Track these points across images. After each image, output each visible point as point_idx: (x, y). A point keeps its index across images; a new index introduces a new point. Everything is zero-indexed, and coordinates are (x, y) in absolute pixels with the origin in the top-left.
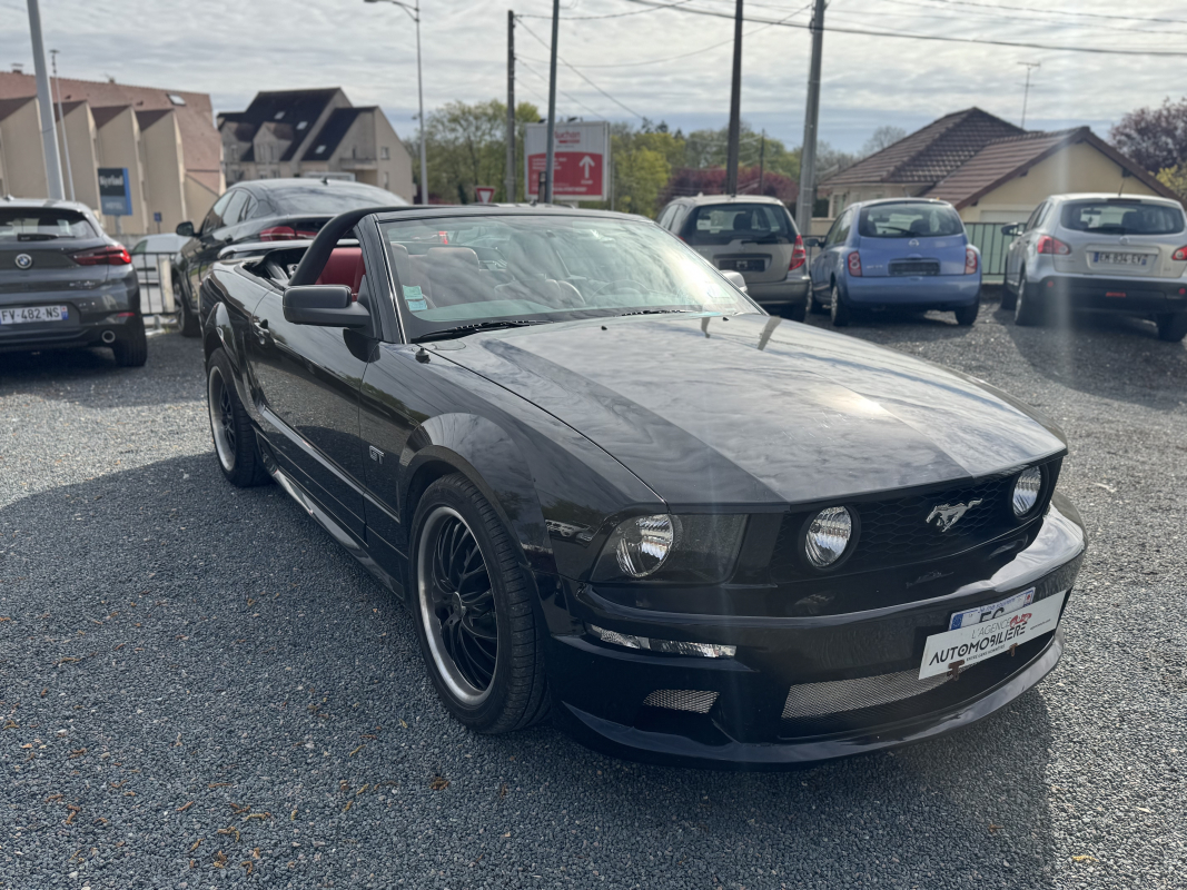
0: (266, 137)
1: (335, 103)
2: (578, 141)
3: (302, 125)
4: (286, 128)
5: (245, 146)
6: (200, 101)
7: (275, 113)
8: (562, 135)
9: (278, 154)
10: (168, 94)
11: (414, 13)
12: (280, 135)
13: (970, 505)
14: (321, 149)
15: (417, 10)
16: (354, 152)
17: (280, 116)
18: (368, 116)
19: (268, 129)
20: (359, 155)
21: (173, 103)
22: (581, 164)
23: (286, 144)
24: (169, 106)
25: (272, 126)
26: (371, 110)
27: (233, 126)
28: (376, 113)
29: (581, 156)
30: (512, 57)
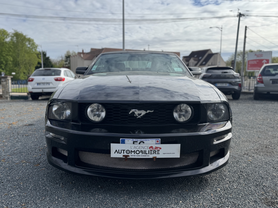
0: (192, 61)
1: (209, 53)
2: (262, 56)
3: (200, 58)
4: (197, 59)
5: (187, 63)
6: (178, 54)
8: (258, 55)
9: (194, 64)
11: (221, 29)
12: (195, 60)
13: (148, 111)
14: (204, 63)
15: (222, 28)
16: (212, 63)
17: (196, 56)
18: (216, 55)
20: (213, 64)
22: (263, 62)
23: (196, 62)
25: (193, 58)
26: (217, 54)
27: (186, 59)
28: (218, 55)
29: (263, 60)
30: (245, 37)
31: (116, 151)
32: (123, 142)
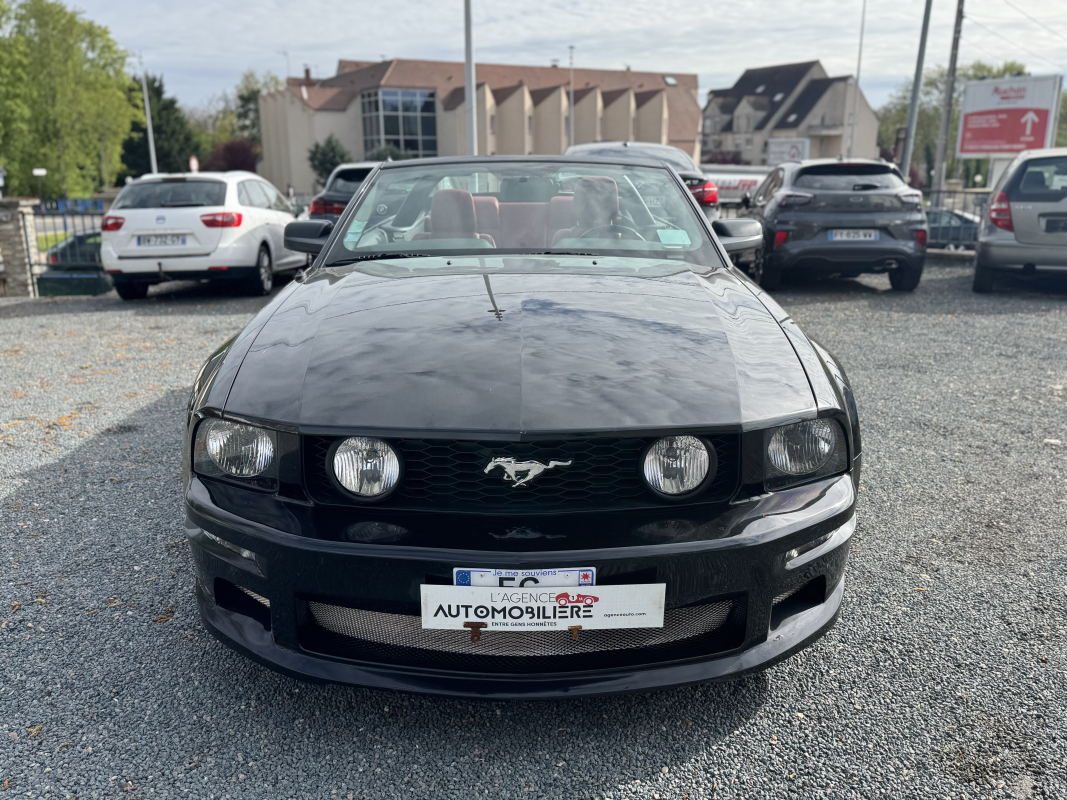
0: (745, 110)
1: (813, 74)
2: (1022, 97)
3: (778, 97)
4: (764, 100)
5: (726, 118)
6: (689, 82)
7: (757, 86)
8: (1005, 92)
9: (753, 124)
10: (663, 76)
12: (757, 107)
13: (552, 464)
14: (792, 118)
16: (823, 119)
17: (760, 89)
18: (840, 86)
19: (749, 102)
20: (828, 121)
21: (667, 84)
22: (1023, 120)
23: (761, 114)
24: (663, 86)
25: (752, 98)
26: (844, 79)
27: (720, 100)
28: (850, 81)
29: (1024, 111)
30: (960, 15)
31: (441, 608)
32: (465, 581)
